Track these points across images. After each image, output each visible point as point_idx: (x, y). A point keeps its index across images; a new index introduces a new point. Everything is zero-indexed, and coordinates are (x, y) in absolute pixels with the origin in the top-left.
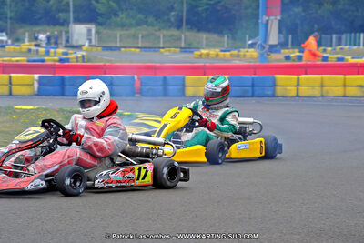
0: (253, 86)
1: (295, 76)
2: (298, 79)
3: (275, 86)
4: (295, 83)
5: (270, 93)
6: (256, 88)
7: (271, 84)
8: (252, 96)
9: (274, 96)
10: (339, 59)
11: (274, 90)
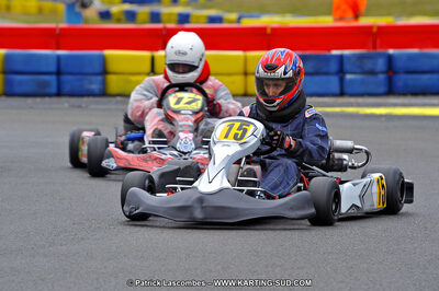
0: (58, 73)
1: (146, 54)
2: (153, 59)
3: (105, 72)
4: (147, 68)
5: (95, 87)
6: (65, 78)
7: (97, 68)
8: (59, 94)
9: (104, 93)
10: (212, 20)
11: (104, 83)
